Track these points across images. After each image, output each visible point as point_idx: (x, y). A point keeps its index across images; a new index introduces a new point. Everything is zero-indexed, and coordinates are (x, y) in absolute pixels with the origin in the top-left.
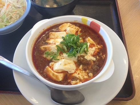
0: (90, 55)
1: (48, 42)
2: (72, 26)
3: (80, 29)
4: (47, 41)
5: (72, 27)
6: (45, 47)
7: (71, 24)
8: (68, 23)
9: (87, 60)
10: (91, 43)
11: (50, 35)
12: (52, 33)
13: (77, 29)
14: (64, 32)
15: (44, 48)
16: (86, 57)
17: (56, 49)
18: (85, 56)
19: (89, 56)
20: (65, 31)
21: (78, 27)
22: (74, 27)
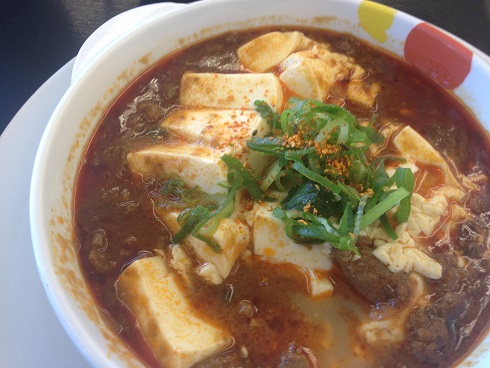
0: (412, 242)
1: (174, 127)
2: (315, 49)
3: (359, 71)
4: (165, 124)
5: (316, 57)
6: (157, 157)
7: (307, 41)
8: (291, 29)
9: (386, 266)
10: (421, 158)
11: (187, 87)
12: (201, 75)
13: (339, 66)
14: (271, 76)
15: (148, 160)
16: (382, 252)
17: (223, 178)
18: (377, 243)
19: (400, 246)
20: (276, 70)
21: (344, 58)
22: (327, 54)
